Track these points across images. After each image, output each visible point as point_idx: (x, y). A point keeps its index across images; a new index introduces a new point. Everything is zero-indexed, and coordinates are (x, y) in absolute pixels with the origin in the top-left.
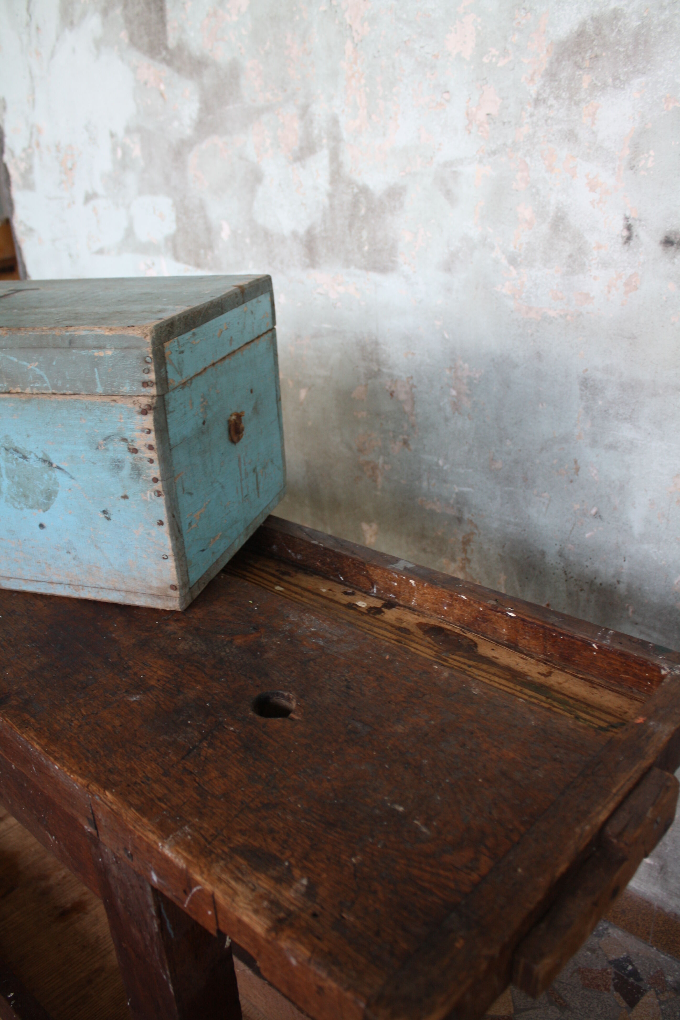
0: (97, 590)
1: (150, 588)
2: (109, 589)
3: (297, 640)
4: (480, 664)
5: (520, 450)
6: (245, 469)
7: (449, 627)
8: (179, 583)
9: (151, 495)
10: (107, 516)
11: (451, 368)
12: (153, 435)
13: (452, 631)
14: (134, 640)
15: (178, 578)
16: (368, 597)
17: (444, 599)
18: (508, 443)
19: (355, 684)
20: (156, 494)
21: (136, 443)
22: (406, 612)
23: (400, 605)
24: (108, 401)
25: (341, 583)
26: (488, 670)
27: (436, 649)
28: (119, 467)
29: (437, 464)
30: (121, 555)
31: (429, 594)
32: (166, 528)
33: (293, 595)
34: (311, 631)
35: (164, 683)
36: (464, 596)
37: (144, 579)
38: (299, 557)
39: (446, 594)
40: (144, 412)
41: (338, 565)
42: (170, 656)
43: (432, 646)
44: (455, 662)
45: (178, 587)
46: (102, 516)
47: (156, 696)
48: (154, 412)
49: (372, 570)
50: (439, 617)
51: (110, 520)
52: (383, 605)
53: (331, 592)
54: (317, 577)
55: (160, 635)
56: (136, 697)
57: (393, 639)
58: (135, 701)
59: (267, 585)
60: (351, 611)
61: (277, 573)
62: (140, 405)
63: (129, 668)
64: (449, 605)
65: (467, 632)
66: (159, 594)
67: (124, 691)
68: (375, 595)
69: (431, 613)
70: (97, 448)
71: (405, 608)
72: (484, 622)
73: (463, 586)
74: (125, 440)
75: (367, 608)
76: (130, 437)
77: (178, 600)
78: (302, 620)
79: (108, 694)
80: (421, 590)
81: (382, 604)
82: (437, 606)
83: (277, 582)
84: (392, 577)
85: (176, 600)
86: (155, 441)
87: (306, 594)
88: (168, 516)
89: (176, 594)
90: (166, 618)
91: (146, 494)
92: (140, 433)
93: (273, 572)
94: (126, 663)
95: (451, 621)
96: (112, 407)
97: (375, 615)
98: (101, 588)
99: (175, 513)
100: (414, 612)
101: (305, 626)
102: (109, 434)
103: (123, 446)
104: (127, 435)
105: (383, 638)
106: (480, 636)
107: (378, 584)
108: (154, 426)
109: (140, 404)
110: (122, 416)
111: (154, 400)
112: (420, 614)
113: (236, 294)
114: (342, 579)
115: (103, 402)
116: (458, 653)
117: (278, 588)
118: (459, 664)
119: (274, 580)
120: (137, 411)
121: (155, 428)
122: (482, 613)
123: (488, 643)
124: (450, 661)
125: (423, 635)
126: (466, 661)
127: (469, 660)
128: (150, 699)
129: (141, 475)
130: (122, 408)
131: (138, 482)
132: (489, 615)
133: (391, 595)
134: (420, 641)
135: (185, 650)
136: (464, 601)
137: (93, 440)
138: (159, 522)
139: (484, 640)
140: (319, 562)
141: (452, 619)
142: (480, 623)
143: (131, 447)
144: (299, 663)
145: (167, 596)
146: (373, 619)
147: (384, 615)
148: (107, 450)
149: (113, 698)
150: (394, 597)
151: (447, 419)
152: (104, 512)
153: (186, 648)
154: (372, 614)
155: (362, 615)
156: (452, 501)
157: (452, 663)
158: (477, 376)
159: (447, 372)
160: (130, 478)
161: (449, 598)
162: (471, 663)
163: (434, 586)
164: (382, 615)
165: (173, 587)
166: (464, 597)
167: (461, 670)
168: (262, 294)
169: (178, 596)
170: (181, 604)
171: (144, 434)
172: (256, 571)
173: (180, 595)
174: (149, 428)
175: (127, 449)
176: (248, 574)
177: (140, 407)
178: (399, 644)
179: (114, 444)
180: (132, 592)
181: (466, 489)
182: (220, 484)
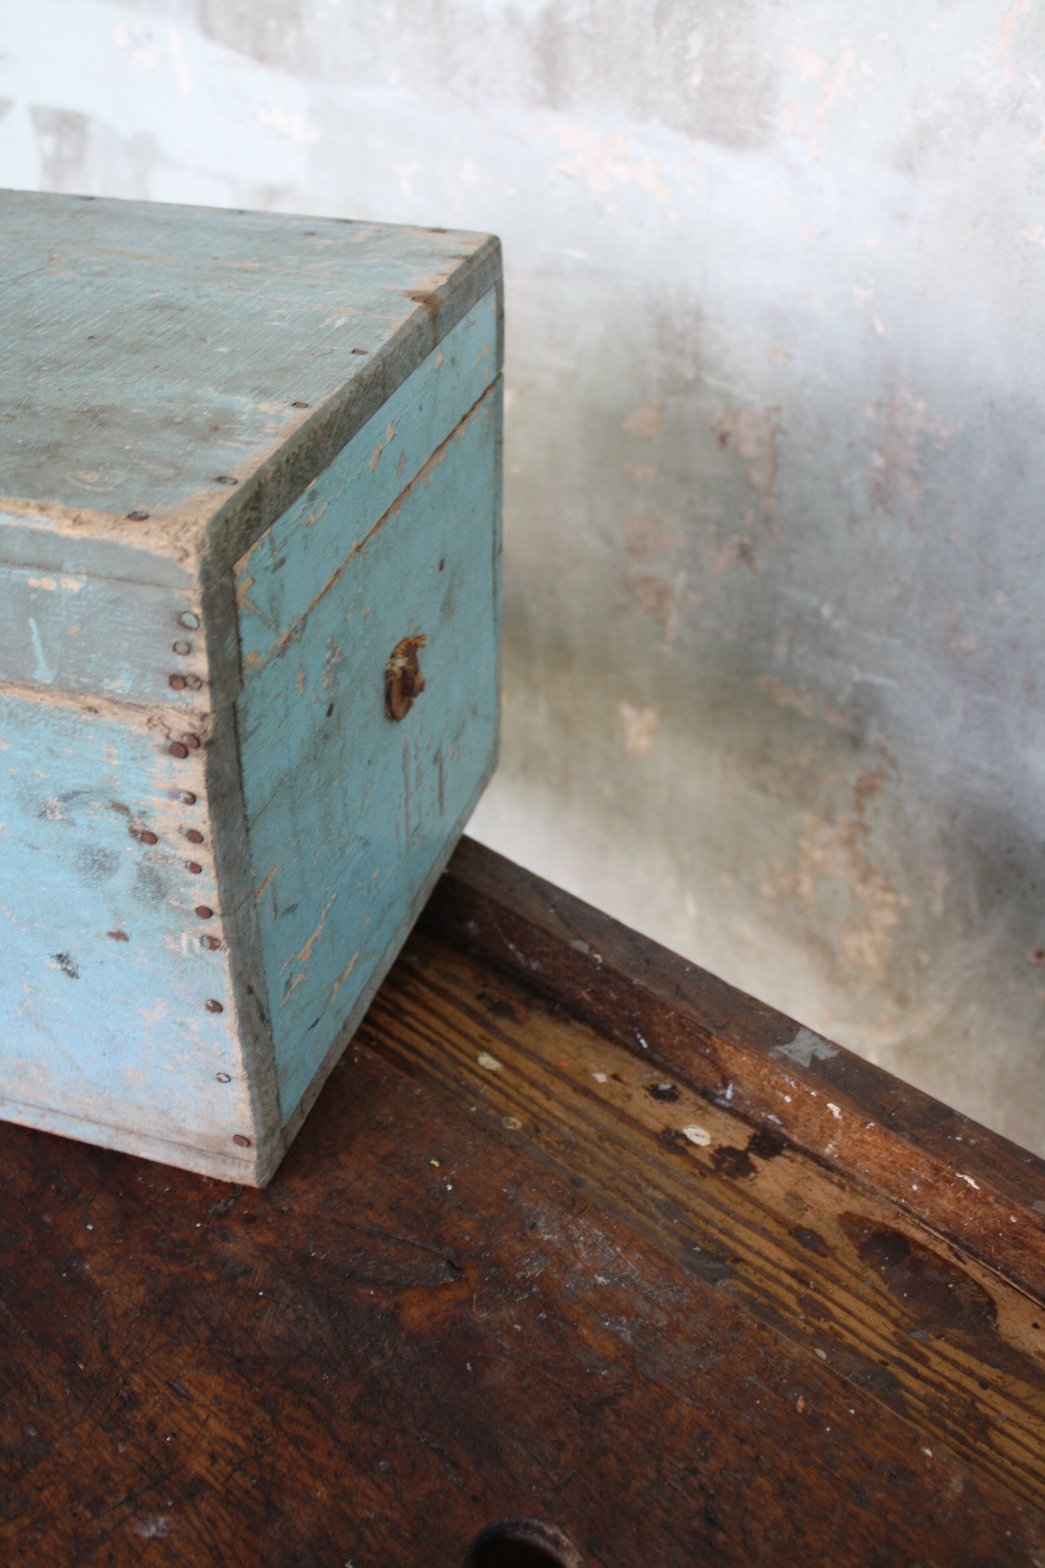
0: (39, 1112)
1: (181, 1131)
2: (73, 1116)
3: (563, 1320)
4: (1010, 1378)
5: (1027, 621)
6: (418, 768)
7: (920, 1236)
8: (257, 1132)
9: (190, 944)
10: (70, 968)
11: (879, 405)
12: (202, 809)
13: (930, 1250)
14: (142, 1289)
15: (256, 1123)
16: (711, 1108)
17: (913, 1169)
18: (1001, 598)
19: (726, 1507)
20: (206, 942)
21: (153, 820)
22: (809, 1173)
23: (793, 1147)
24: (73, 709)
25: (639, 1053)
26: (1030, 1403)
27: (894, 1313)
28: (101, 866)
29: (817, 613)
30: (104, 1054)
31: (875, 1146)
32: (229, 1020)
33: (527, 1089)
34: (596, 1287)
35: (229, 1469)
36: (972, 1177)
37: (165, 1113)
38: (535, 965)
39: (922, 1160)
40: (180, 750)
41: (638, 1013)
42: (239, 1361)
43: (883, 1303)
44: (945, 1364)
45: (254, 1141)
46: (56, 966)
47: (210, 1519)
48: (209, 754)
49: (729, 1051)
50: (894, 1198)
51: (78, 978)
52: (750, 1143)
53: (618, 1085)
54: (580, 1026)
55: (209, 1276)
56: (156, 1522)
57: (786, 1271)
58: (154, 1538)
59: (460, 1050)
60: (674, 1160)
61: (478, 1006)
62: (166, 731)
63: (132, 1401)
64: (924, 1184)
65: (965, 1258)
66: (204, 1148)
67: (123, 1497)
68: (728, 1105)
69: (874, 1184)
70: (43, 814)
71: (806, 1159)
72: (1015, 1247)
73: (965, 1141)
74: (121, 808)
75: (711, 1151)
76: (136, 804)
77: (252, 1167)
78: (571, 1240)
79: (81, 1508)
80: (855, 1132)
81: (749, 1137)
82: (892, 1177)
83: (483, 1038)
84: (780, 1082)
85: (247, 1167)
86: (209, 823)
87: (558, 1087)
88: (235, 994)
89: (251, 1154)
90: (220, 1207)
91: (177, 939)
92: (165, 800)
93: (470, 1000)
94: (125, 1382)
95: (924, 1217)
96: (86, 723)
97: (735, 1178)
98: (51, 1110)
99: (253, 983)
100: (829, 1173)
101: (579, 1265)
102: (77, 788)
103: (118, 823)
104: (127, 797)
105: (759, 1262)
106: (999, 1273)
107: (738, 1083)
108: (207, 788)
109: (169, 729)
110: (115, 752)
111: (209, 725)
112: (844, 1181)
113: (419, 328)
114: (645, 1045)
115: (61, 710)
116: (953, 1332)
117: (486, 1061)
118: (956, 1375)
119: (476, 1031)
120: (158, 746)
121: (209, 793)
122: (1015, 1229)
123: (1023, 1301)
124: (935, 1360)
125: (859, 1261)
126: (972, 1363)
127: (982, 1360)
128: (194, 1535)
129: (164, 896)
130: (113, 730)
131: (156, 908)
132: (1032, 1237)
133: (771, 1117)
134: (853, 1282)
135: (277, 1338)
136: (970, 1190)
137: (31, 795)
138: (210, 1003)
139: (1010, 1289)
140: (588, 993)
141: (928, 1213)
142: (1003, 1245)
143: (138, 827)
144: (575, 1413)
145: (226, 1155)
146: (730, 1193)
147: (756, 1177)
148: (72, 823)
149: (95, 1523)
150: (778, 1122)
151: (853, 519)
152: (61, 958)
153: (278, 1333)
154: (728, 1174)
155: (703, 1175)
156: (842, 699)
157: (939, 1368)
158: (945, 433)
159: (870, 412)
160: (135, 896)
161: (929, 1170)
162: (987, 1372)
163: (893, 1135)
164: (751, 1180)
165: (241, 1140)
166: (971, 1182)
167: (964, 1395)
168: (478, 299)
169: (255, 1159)
170: (260, 1175)
171: (177, 804)
172: (427, 994)
173: (259, 1157)
174: (193, 790)
175: (126, 830)
176: (410, 1006)
177: (168, 737)
178: (803, 1290)
179: (92, 812)
180: (131, 1132)
181: (879, 680)
182: (361, 838)
